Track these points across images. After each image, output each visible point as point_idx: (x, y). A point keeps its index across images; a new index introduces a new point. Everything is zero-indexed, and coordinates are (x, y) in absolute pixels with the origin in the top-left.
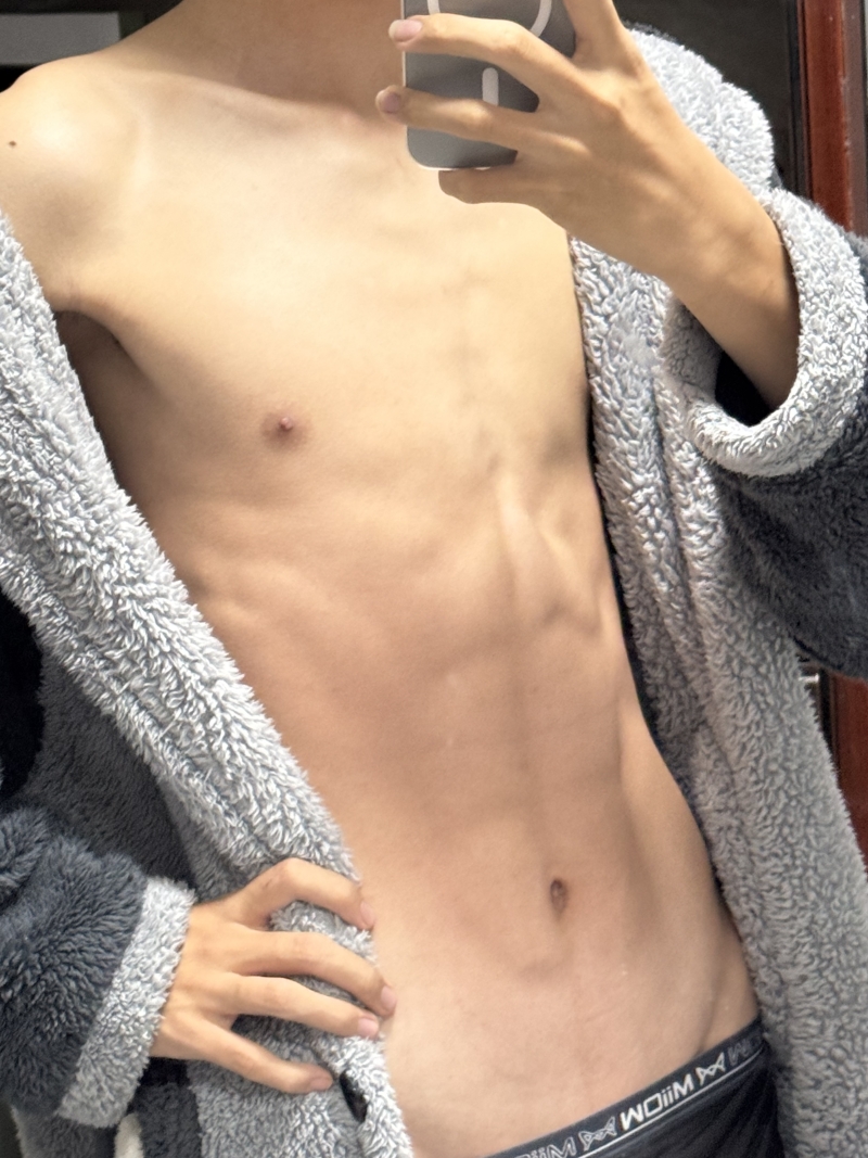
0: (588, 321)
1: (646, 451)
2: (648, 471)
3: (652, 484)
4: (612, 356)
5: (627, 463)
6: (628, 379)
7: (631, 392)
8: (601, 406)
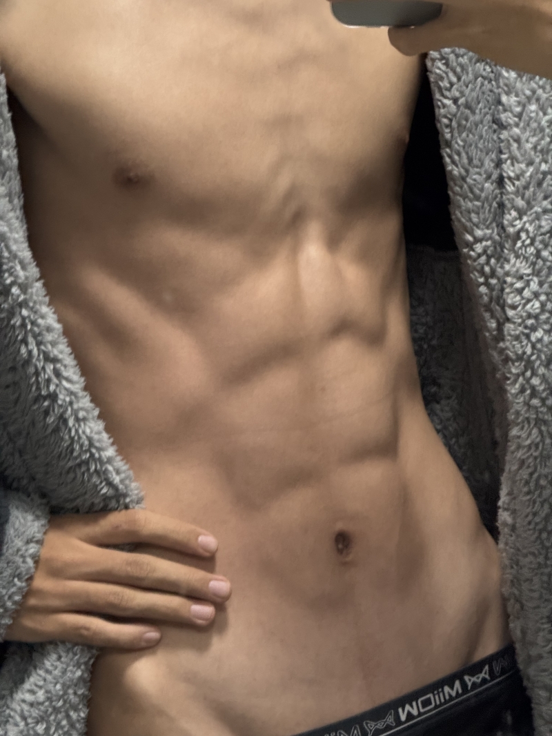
0: (439, 103)
1: (487, 211)
2: (488, 228)
3: (490, 238)
4: (460, 134)
5: (470, 220)
6: (473, 152)
7: (476, 162)
8: (451, 172)
